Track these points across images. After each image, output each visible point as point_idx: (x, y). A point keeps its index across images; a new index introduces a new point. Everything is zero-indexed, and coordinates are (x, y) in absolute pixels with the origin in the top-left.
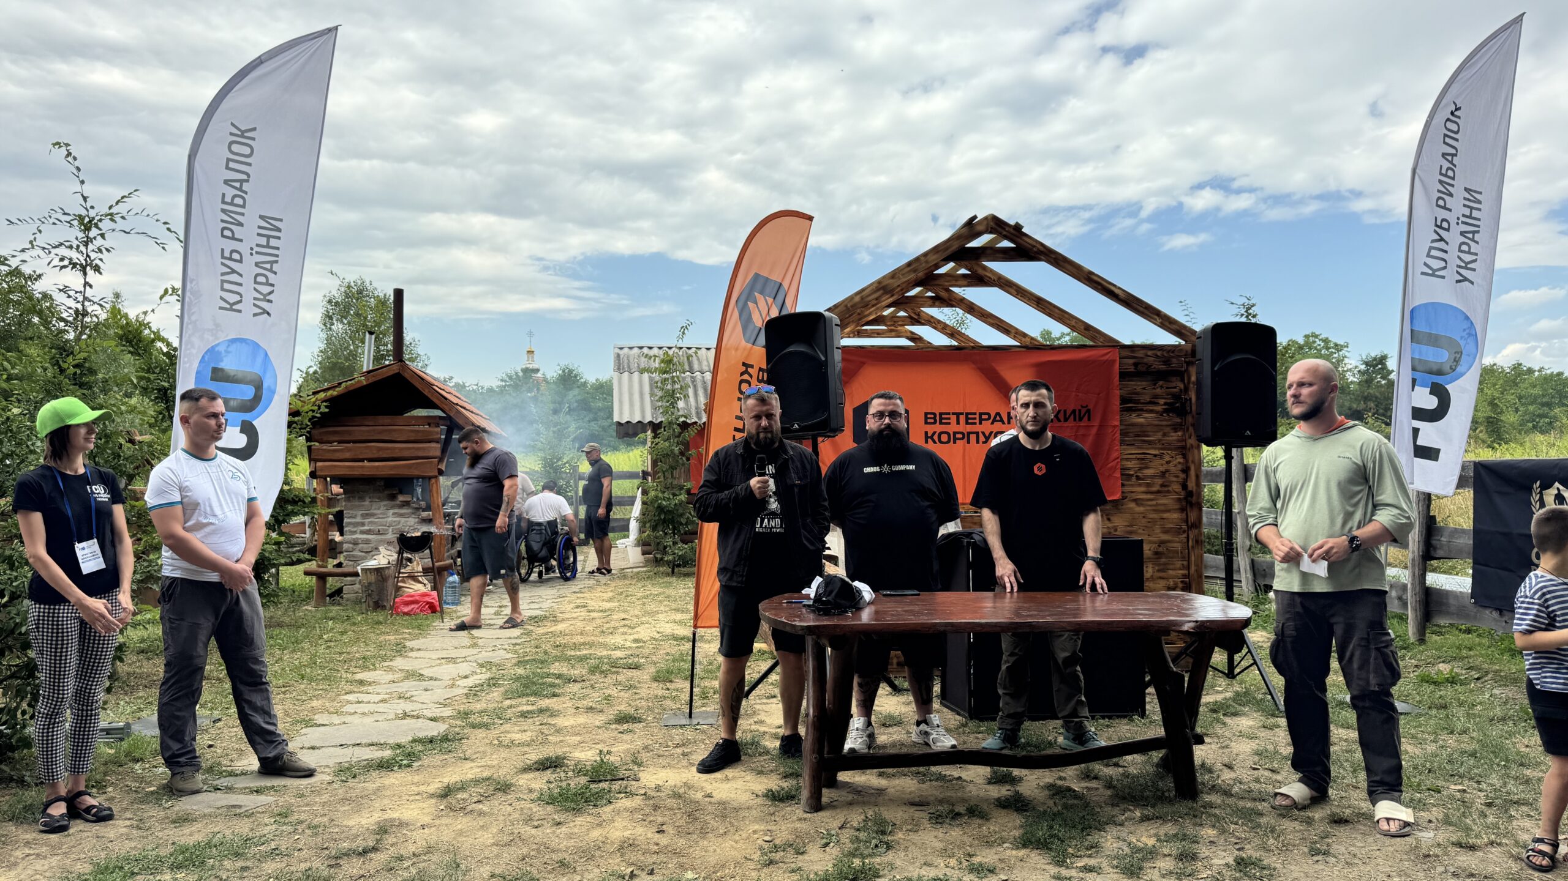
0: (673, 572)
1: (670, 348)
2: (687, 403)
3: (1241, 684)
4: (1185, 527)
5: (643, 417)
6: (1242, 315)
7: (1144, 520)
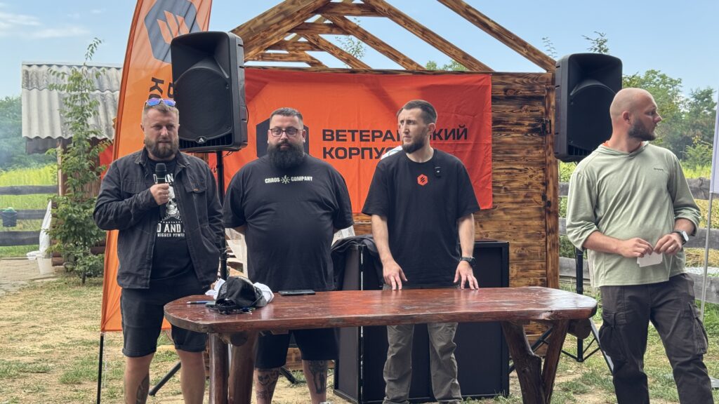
0: (84, 282)
1: (79, 67)
2: (97, 119)
3: (588, 367)
4: (544, 233)
5: (53, 133)
6: (596, 49)
7: (510, 227)
